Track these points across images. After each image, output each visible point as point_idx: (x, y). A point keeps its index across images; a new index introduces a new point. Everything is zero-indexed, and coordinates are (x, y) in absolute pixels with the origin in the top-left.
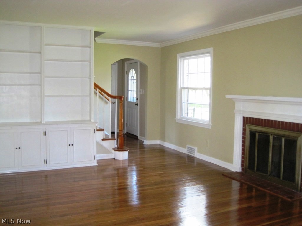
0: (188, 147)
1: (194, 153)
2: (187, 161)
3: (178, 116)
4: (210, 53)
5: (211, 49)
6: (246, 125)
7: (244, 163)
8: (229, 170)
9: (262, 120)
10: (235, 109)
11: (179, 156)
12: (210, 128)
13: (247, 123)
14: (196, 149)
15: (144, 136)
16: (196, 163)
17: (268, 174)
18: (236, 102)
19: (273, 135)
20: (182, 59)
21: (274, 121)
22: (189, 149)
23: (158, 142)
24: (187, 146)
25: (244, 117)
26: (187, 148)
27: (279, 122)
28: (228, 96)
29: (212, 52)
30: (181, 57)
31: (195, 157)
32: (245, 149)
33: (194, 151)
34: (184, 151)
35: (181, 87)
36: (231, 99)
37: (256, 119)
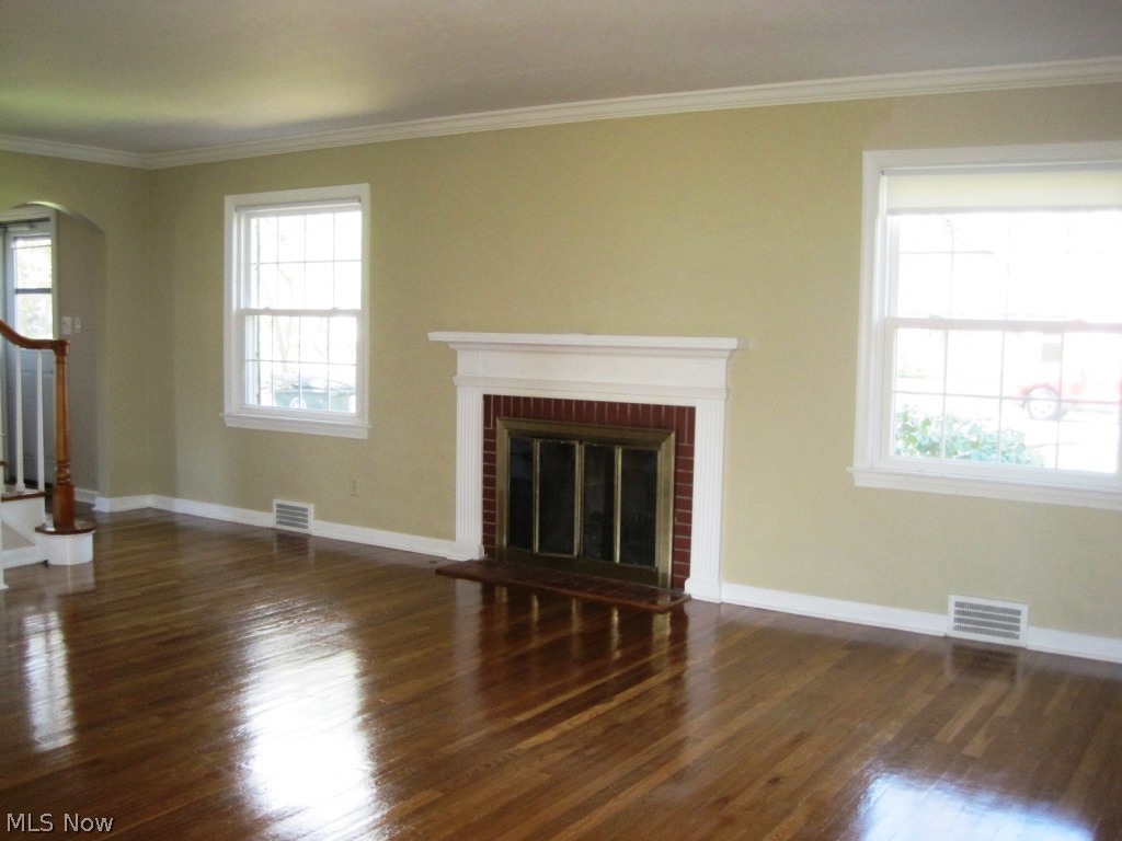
0: (278, 506)
1: (307, 522)
2: (275, 551)
3: (231, 407)
4: (360, 201)
5: (364, 189)
6: (498, 421)
7: (494, 532)
8: (445, 559)
9: (548, 401)
10: (455, 373)
11: (242, 539)
12: (364, 436)
13: (497, 413)
14: (311, 508)
15: (95, 488)
16: (312, 555)
17: (576, 554)
18: (459, 353)
19: (584, 443)
20: (243, 213)
21: (585, 405)
22: (283, 512)
23: (149, 501)
24: (276, 501)
25: (487, 398)
26: (275, 509)
27: (601, 404)
28: (435, 336)
29: (366, 196)
30: (239, 208)
31: (309, 535)
32: (494, 503)
33: (306, 516)
34: (266, 520)
35: (242, 307)
36: (445, 344)
37: (527, 399)
